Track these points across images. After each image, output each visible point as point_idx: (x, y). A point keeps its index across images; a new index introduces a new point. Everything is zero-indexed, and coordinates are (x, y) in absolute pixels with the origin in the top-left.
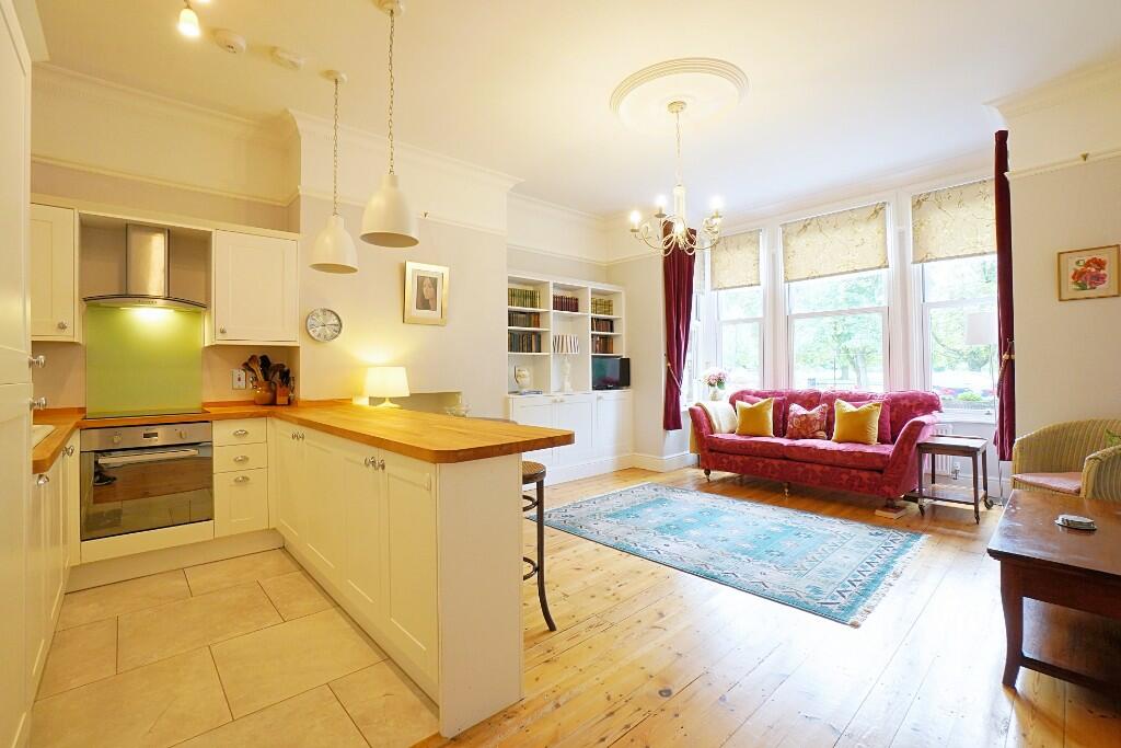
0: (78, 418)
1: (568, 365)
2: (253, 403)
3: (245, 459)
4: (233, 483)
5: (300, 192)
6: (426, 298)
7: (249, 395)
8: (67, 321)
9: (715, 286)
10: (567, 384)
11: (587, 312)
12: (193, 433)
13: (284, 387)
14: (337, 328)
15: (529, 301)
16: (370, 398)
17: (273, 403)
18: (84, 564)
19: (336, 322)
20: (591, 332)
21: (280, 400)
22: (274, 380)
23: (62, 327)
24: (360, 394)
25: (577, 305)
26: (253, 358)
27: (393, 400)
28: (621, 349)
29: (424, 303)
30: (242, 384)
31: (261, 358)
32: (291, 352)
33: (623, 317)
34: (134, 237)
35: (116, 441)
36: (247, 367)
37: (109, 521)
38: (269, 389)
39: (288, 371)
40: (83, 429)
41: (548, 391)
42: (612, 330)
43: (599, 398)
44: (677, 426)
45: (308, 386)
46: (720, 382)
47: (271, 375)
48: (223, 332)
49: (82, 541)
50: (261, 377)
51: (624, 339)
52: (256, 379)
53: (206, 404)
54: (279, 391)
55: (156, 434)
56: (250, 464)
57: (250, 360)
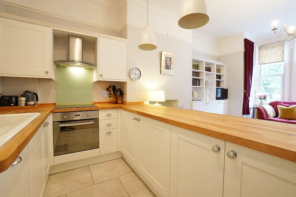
0: (52, 108)
1: (208, 91)
2: (110, 103)
3: (110, 125)
4: (106, 134)
5: (127, 24)
6: (168, 65)
7: (108, 99)
8: (49, 70)
9: (261, 63)
10: (208, 98)
11: (214, 73)
12: (92, 115)
13: (121, 97)
14: (139, 75)
15: (196, 68)
16: (150, 101)
17: (116, 103)
18: (55, 165)
19: (139, 73)
20: (216, 80)
21: (119, 102)
22: (117, 94)
23: (47, 73)
24: (147, 100)
25: (210, 70)
26: (110, 86)
27: (159, 103)
28: (224, 86)
29: (168, 67)
30: (106, 96)
31: (113, 86)
32: (123, 84)
33: (225, 74)
34: (71, 39)
35: (65, 118)
36: (108, 89)
37: (63, 149)
38: (115, 98)
39: (122, 91)
40: (53, 112)
41: (203, 100)
42: (220, 79)
43: (219, 103)
44: (248, 113)
45: (130, 97)
46: (265, 98)
47: (116, 92)
48: (101, 76)
49: (54, 156)
50: (112, 93)
51: (225, 82)
52: (110, 94)
53: (94, 103)
54: (119, 98)
55: (79, 115)
56: (112, 127)
57: (109, 87)
